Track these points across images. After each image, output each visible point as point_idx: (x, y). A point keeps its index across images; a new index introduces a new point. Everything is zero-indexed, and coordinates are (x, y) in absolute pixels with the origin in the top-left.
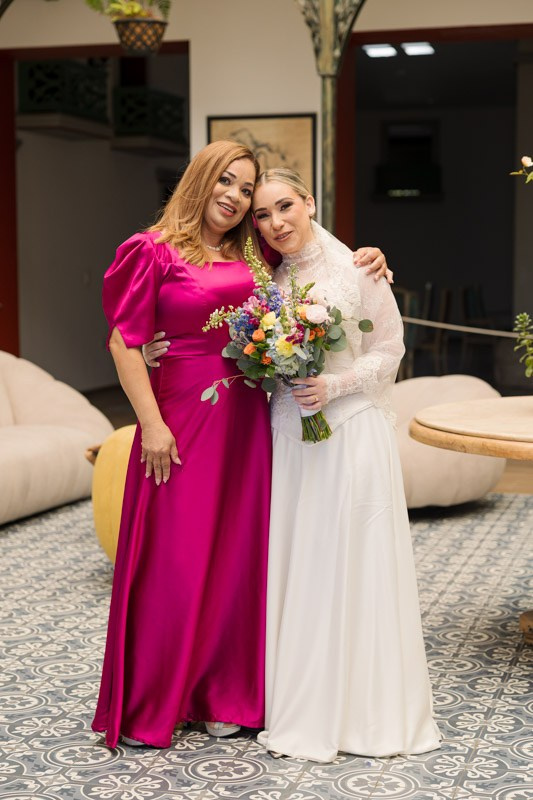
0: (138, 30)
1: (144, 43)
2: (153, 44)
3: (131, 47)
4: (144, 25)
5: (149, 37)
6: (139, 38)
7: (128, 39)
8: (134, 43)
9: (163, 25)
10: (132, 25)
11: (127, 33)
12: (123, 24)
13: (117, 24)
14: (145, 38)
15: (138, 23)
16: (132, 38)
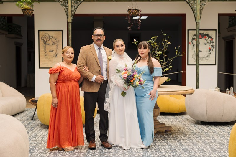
0: (28, 11)
1: (29, 14)
2: (31, 14)
3: (26, 15)
4: (29, 10)
5: (30, 13)
6: (28, 13)
7: (25, 13)
8: (27, 14)
9: (33, 10)
10: (26, 10)
11: (25, 12)
12: (24, 10)
13: (23, 10)
14: (29, 13)
15: (28, 10)
16: (26, 13)
